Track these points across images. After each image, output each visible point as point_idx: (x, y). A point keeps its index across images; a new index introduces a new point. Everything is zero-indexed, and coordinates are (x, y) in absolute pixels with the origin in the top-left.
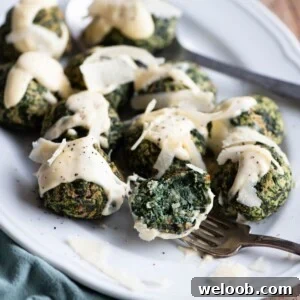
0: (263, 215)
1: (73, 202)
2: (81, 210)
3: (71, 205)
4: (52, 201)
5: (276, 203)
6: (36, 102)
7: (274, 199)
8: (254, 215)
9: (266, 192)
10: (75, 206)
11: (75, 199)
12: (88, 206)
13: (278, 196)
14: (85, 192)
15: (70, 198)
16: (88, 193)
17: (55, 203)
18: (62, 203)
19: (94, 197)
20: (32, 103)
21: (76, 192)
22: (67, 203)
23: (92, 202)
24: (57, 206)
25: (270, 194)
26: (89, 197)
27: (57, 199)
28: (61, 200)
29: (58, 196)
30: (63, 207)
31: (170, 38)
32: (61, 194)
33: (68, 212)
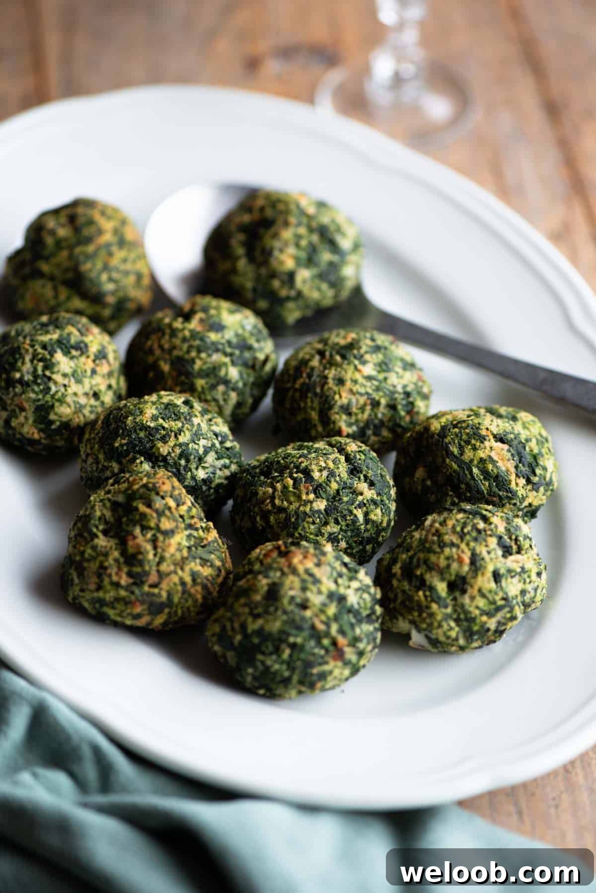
0: (462, 642)
1: (123, 593)
2: (138, 609)
3: (118, 599)
4: (82, 590)
5: (492, 624)
6: (69, 399)
7: (490, 615)
8: (442, 638)
9: (472, 598)
10: (127, 603)
11: (127, 588)
12: (151, 604)
13: (498, 609)
14: (147, 574)
15: (117, 585)
16: (153, 578)
17: (88, 595)
18: (101, 594)
19: (164, 586)
20: (61, 401)
21: (130, 574)
22: (110, 595)
23: (159, 595)
24: (93, 601)
25: (481, 603)
26: (154, 586)
27: (93, 587)
28: (99, 588)
29: (94, 579)
30: (102, 602)
31: (350, 284)
32: (100, 576)
33: (111, 613)
